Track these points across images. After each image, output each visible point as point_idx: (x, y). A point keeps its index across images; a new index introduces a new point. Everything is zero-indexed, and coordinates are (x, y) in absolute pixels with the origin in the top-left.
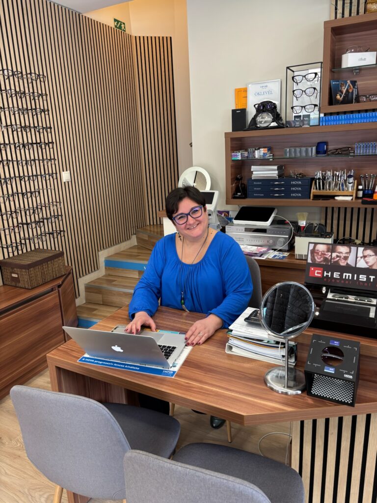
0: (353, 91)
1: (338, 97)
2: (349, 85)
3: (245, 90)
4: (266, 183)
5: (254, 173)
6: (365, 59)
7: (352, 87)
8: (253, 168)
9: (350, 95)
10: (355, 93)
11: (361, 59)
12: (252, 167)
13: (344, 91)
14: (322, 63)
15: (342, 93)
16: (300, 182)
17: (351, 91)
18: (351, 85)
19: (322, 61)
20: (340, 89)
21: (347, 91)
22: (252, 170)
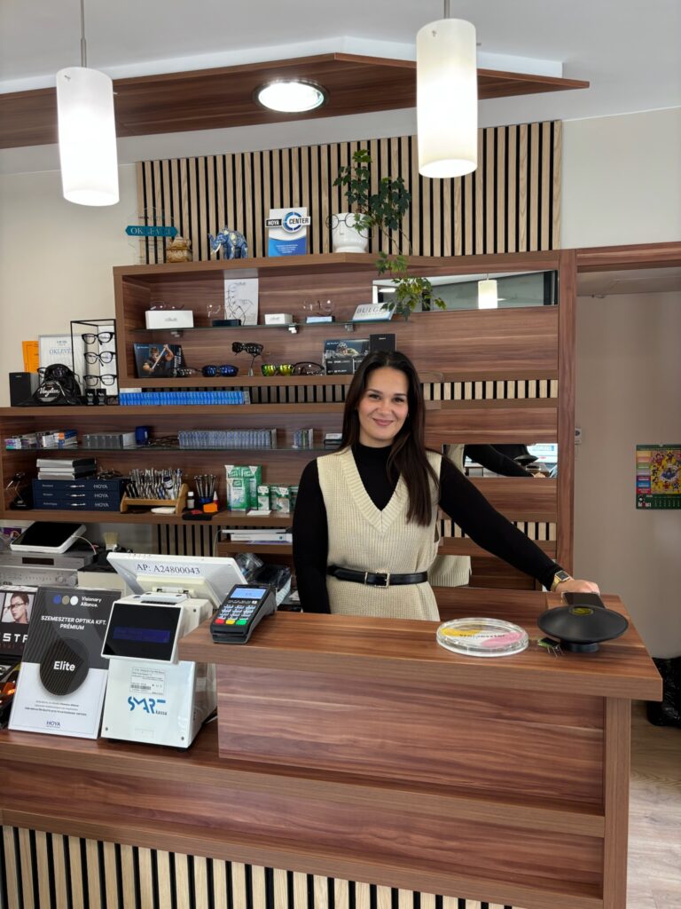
0: (173, 359)
1: (147, 366)
2: (166, 351)
3: (36, 345)
4: (59, 485)
5: (41, 470)
6: (175, 320)
7: (171, 353)
8: (40, 462)
9: (168, 365)
10: (177, 361)
11: (170, 320)
12: (38, 460)
13: (158, 359)
14: (115, 320)
15: (154, 362)
16: (106, 486)
17: (169, 359)
18: (170, 351)
19: (114, 318)
20: (150, 355)
21: (163, 358)
22: (38, 466)
